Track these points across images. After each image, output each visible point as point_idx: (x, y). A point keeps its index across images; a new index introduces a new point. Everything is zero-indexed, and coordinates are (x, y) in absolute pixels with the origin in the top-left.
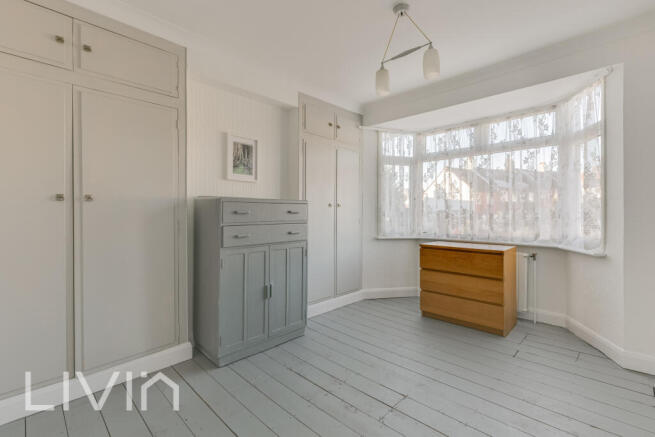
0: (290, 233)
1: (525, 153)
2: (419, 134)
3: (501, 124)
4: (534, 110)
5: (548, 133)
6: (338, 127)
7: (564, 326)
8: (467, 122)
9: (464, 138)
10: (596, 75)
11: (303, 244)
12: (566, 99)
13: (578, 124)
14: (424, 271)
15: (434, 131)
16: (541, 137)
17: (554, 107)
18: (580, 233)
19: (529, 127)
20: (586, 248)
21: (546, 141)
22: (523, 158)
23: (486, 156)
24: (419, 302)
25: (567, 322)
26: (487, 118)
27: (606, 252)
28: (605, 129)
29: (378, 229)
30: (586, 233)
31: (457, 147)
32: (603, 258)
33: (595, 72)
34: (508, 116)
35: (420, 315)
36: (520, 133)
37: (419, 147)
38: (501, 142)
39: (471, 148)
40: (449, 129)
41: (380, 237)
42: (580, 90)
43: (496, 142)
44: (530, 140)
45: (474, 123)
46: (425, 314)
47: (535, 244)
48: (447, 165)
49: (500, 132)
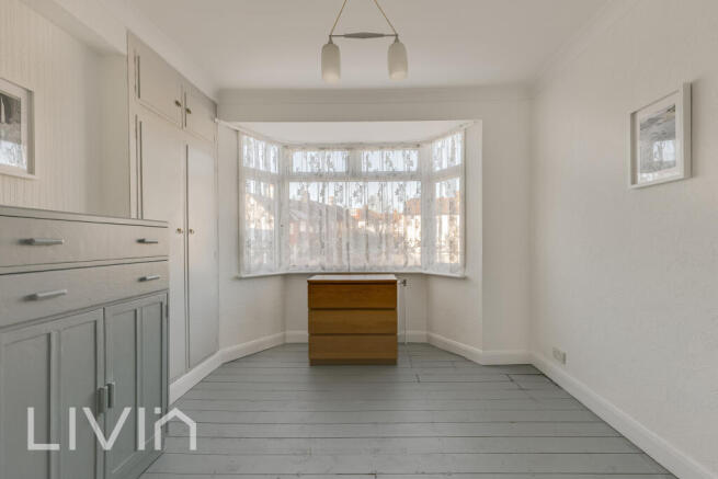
0: (143, 280)
1: (396, 185)
2: (286, 147)
3: (375, 153)
4: (404, 145)
5: (414, 168)
6: (188, 111)
7: (425, 341)
8: (342, 144)
9: (338, 161)
10: (461, 126)
11: (162, 297)
12: (431, 141)
13: (441, 164)
14: (313, 312)
15: (305, 147)
16: (409, 172)
17: (418, 146)
18: (447, 259)
19: (398, 161)
20: (451, 271)
21: (412, 176)
22: (395, 190)
23: (361, 184)
24: (307, 349)
25: (429, 338)
26: (361, 143)
27: (467, 274)
28: (464, 171)
29: (239, 266)
30: (451, 258)
31: (331, 170)
32: (464, 279)
33: (462, 122)
34: (381, 146)
35: (307, 365)
36: (391, 165)
37: (285, 163)
38: (375, 172)
39: (347, 172)
40: (322, 147)
41: (244, 276)
42: (444, 135)
43: (371, 170)
44: (400, 173)
45: (350, 147)
46: (314, 363)
47: (404, 271)
48: (321, 188)
49: (374, 161)
